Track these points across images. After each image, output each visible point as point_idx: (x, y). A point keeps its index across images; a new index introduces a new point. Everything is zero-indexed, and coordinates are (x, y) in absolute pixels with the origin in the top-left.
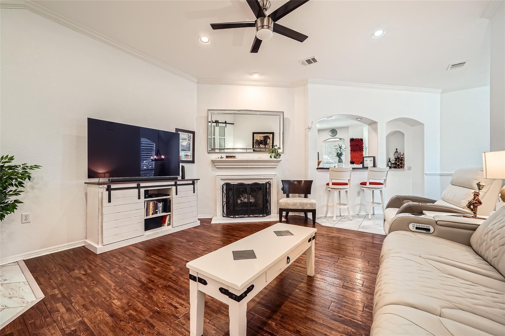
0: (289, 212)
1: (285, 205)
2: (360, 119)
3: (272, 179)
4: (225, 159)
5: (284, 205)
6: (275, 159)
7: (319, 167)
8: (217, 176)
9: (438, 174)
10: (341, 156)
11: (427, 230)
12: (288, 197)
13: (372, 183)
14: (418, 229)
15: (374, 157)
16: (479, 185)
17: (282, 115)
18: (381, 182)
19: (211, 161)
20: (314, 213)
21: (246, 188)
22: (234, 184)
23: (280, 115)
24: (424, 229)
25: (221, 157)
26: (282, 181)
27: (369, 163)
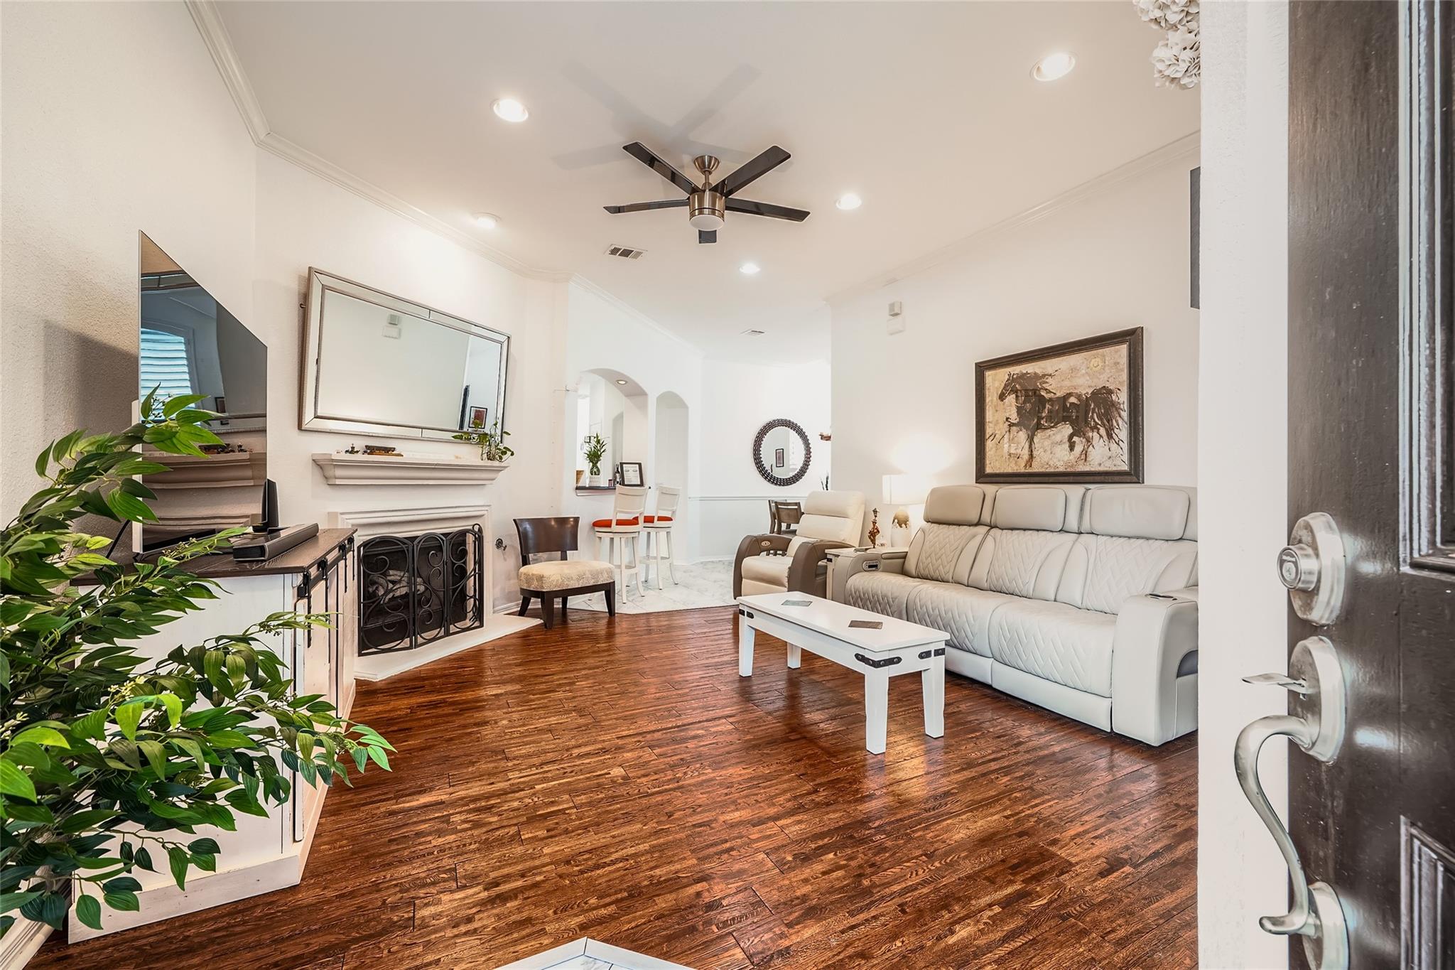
0: (570, 597)
1: (560, 581)
2: (624, 383)
3: (481, 516)
4: (360, 457)
5: (558, 580)
6: (490, 463)
7: (579, 485)
8: (342, 514)
9: (696, 497)
10: (598, 460)
11: (876, 566)
12: (525, 562)
13: (661, 519)
14: (870, 567)
15: (640, 465)
16: (875, 511)
17: (506, 343)
18: (668, 515)
19: (311, 461)
20: (609, 590)
21: (440, 548)
22: (413, 539)
23: (501, 343)
24: (873, 567)
25: (353, 448)
26: (514, 520)
27: (631, 475)
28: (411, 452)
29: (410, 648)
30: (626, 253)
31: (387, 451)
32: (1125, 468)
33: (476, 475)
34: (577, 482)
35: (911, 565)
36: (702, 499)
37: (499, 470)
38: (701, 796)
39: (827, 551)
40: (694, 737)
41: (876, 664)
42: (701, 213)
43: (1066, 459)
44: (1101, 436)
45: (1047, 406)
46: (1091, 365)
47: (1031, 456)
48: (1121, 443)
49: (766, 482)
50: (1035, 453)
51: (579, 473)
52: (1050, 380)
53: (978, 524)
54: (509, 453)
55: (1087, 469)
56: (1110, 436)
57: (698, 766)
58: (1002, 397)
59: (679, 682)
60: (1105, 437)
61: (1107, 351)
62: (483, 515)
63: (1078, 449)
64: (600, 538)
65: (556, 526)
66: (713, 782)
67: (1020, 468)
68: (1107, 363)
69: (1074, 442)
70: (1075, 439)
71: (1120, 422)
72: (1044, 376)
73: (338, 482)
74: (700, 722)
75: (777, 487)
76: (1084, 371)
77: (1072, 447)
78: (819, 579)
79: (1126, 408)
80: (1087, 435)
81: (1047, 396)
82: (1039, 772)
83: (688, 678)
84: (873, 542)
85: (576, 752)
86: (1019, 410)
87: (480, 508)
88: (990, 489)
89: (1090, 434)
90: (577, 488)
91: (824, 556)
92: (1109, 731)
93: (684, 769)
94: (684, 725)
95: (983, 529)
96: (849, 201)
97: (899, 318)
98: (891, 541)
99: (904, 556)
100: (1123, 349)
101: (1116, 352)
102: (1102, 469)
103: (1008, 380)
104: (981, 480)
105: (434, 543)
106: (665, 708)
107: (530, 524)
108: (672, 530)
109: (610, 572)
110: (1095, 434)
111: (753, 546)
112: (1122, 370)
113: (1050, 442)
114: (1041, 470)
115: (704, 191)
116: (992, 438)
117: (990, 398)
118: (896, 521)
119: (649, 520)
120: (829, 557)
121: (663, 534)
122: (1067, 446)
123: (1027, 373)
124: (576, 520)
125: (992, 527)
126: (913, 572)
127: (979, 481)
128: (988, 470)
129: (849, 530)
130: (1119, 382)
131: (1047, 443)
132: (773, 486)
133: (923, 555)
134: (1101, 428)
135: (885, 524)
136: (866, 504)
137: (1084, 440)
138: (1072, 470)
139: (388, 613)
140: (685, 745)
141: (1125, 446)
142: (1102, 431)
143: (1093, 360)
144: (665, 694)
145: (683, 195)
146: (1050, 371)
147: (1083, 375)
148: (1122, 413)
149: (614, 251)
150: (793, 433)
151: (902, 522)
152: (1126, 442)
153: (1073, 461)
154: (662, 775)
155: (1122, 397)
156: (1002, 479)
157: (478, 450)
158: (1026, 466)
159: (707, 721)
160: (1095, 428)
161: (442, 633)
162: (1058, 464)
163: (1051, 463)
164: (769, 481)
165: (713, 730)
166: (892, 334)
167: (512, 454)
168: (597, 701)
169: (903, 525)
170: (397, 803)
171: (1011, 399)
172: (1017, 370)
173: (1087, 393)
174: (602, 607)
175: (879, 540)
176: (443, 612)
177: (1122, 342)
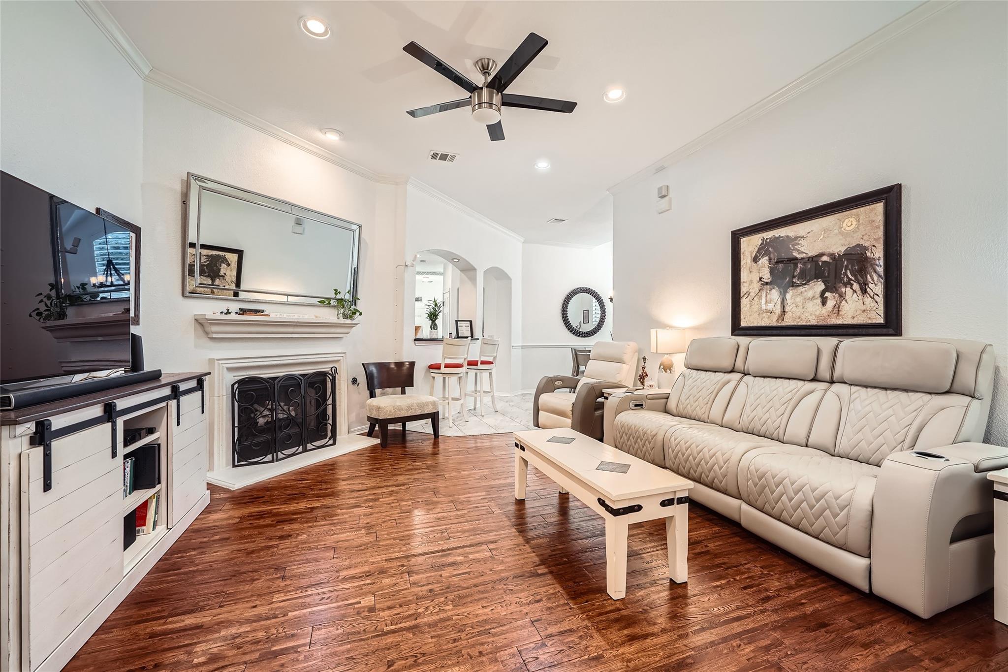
0: (407, 423)
1: (393, 410)
2: (457, 260)
3: (339, 361)
4: (233, 316)
6: (344, 321)
7: (418, 337)
8: (218, 360)
9: (520, 346)
10: (436, 319)
11: (641, 405)
12: (372, 395)
13: (483, 363)
14: (636, 406)
15: (471, 322)
16: (644, 359)
17: (357, 232)
18: (491, 359)
19: (193, 320)
20: (434, 418)
21: (299, 385)
22: (274, 379)
23: (354, 231)
24: (639, 406)
25: (228, 310)
26: (363, 364)
27: (464, 330)
28: (275, 314)
29: (272, 461)
30: (444, 157)
31: (256, 312)
32: (881, 320)
33: (333, 330)
34: (416, 334)
35: (672, 405)
36: (523, 347)
37: (351, 326)
38: (430, 640)
39: (604, 391)
40: (452, 564)
41: (616, 513)
42: (480, 107)
43: (818, 313)
44: (855, 291)
45: (799, 265)
46: (845, 225)
47: (784, 312)
48: (876, 297)
49: (571, 335)
50: (787, 309)
51: (417, 328)
52: (802, 242)
53: (732, 371)
54: (358, 314)
55: (839, 321)
56: (864, 291)
57: (443, 599)
58: (755, 260)
59: (462, 503)
60: (859, 292)
61: (862, 211)
62: (340, 360)
63: (830, 303)
64: (434, 378)
65: (395, 368)
66: (448, 623)
67: (772, 321)
68: (861, 222)
69: (826, 297)
70: (827, 294)
71: (875, 278)
72: (796, 238)
73: (215, 336)
74: (464, 547)
75: (580, 338)
76: (836, 231)
77: (824, 302)
78: (598, 413)
79: (882, 264)
80: (840, 290)
81: (799, 256)
82: (787, 642)
83: (472, 499)
84: (643, 383)
85: (344, 573)
86: (772, 271)
87: (338, 355)
88: (743, 341)
89: (843, 290)
90: (415, 340)
91: (602, 395)
92: (867, 591)
93: (427, 603)
94: (448, 550)
95: (736, 376)
96: (615, 94)
97: (667, 198)
98: (656, 385)
99: (667, 397)
100: (879, 207)
101: (871, 211)
102: (855, 321)
103: (762, 244)
104: (736, 332)
105: (293, 382)
106: (439, 530)
107: (376, 367)
108: (494, 372)
109: (435, 404)
110: (848, 289)
111: (549, 385)
112: (878, 227)
113: (802, 298)
114: (793, 324)
115: (482, 88)
116: (746, 296)
117: (745, 261)
118: (662, 367)
119: (473, 363)
120: (605, 395)
121: (485, 375)
122: (819, 300)
123: (780, 237)
124: (412, 364)
125: (746, 375)
126: (674, 411)
127: (734, 334)
128: (743, 324)
129: (626, 374)
130: (875, 239)
131: (799, 299)
132: (577, 337)
133: (683, 398)
134: (855, 284)
135: (653, 369)
136: (639, 351)
137: (837, 295)
138: (824, 323)
139: (256, 435)
140: (440, 573)
141: (880, 300)
142: (856, 286)
143: (847, 220)
144: (446, 514)
145: (465, 94)
146: (802, 233)
147: (836, 235)
148: (878, 269)
149: (434, 156)
150: (594, 301)
151: (667, 368)
152: (881, 296)
153: (826, 314)
154: (405, 608)
155: (878, 253)
156: (755, 332)
157: (335, 311)
158: (778, 320)
159: (470, 546)
160: (849, 284)
161: (301, 449)
162: (810, 318)
163: (803, 317)
164: (574, 333)
165: (471, 556)
166: (660, 213)
167: (361, 314)
168: (388, 518)
169: (668, 370)
170: (165, 624)
171: (764, 260)
172: (769, 235)
173: (840, 251)
174: (430, 430)
175: (647, 382)
176: (301, 434)
177: (878, 201)
